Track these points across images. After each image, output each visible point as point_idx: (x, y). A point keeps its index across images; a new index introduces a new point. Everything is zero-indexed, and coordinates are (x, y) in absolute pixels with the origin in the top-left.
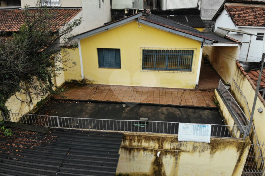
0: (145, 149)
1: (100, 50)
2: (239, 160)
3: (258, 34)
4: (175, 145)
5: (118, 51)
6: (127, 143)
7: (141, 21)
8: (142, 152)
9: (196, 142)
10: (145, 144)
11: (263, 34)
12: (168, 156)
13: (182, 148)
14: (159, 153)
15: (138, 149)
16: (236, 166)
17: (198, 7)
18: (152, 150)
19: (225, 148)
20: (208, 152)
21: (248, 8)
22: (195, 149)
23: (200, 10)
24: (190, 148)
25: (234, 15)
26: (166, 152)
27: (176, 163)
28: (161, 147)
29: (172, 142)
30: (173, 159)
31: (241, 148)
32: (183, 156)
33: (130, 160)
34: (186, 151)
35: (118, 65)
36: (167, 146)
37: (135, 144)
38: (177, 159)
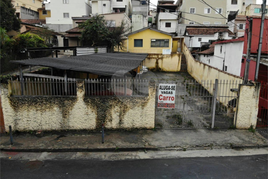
0: (154, 58)
1: (135, 40)
2: (179, 60)
3: (199, 38)
4: (162, 56)
5: (142, 40)
6: (149, 56)
7: (151, 28)
8: (153, 59)
9: (167, 55)
10: (154, 56)
11: (201, 38)
12: (160, 59)
13: (164, 57)
14: (157, 59)
15: (152, 58)
16: (179, 62)
17: (176, 32)
18: (155, 58)
19: (175, 56)
20: (170, 58)
21: (197, 29)
22: (167, 56)
23: (177, 34)
24: (166, 57)
25: (189, 32)
26: (159, 58)
27: (162, 62)
28: (158, 57)
29: (161, 55)
30: (161, 60)
31: (179, 55)
32: (164, 59)
33: (149, 62)
34: (164, 58)
35: (141, 46)
36: (160, 57)
37: (151, 57)
38: (162, 61)
